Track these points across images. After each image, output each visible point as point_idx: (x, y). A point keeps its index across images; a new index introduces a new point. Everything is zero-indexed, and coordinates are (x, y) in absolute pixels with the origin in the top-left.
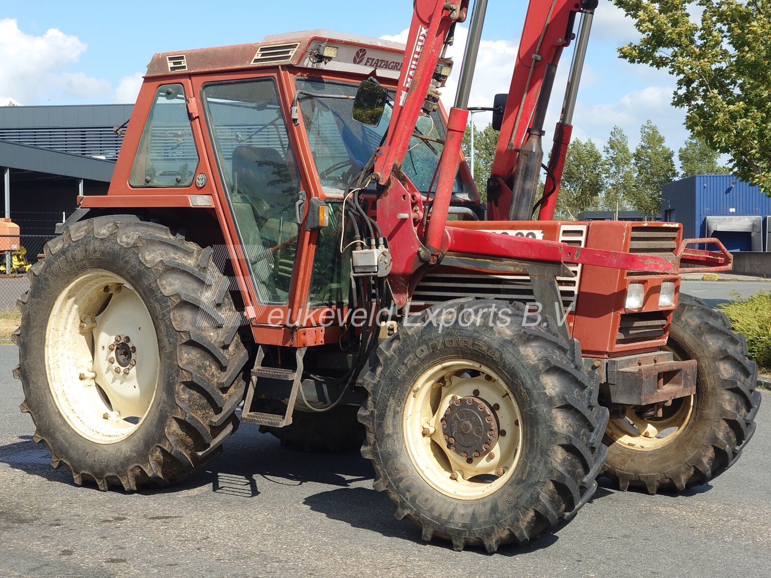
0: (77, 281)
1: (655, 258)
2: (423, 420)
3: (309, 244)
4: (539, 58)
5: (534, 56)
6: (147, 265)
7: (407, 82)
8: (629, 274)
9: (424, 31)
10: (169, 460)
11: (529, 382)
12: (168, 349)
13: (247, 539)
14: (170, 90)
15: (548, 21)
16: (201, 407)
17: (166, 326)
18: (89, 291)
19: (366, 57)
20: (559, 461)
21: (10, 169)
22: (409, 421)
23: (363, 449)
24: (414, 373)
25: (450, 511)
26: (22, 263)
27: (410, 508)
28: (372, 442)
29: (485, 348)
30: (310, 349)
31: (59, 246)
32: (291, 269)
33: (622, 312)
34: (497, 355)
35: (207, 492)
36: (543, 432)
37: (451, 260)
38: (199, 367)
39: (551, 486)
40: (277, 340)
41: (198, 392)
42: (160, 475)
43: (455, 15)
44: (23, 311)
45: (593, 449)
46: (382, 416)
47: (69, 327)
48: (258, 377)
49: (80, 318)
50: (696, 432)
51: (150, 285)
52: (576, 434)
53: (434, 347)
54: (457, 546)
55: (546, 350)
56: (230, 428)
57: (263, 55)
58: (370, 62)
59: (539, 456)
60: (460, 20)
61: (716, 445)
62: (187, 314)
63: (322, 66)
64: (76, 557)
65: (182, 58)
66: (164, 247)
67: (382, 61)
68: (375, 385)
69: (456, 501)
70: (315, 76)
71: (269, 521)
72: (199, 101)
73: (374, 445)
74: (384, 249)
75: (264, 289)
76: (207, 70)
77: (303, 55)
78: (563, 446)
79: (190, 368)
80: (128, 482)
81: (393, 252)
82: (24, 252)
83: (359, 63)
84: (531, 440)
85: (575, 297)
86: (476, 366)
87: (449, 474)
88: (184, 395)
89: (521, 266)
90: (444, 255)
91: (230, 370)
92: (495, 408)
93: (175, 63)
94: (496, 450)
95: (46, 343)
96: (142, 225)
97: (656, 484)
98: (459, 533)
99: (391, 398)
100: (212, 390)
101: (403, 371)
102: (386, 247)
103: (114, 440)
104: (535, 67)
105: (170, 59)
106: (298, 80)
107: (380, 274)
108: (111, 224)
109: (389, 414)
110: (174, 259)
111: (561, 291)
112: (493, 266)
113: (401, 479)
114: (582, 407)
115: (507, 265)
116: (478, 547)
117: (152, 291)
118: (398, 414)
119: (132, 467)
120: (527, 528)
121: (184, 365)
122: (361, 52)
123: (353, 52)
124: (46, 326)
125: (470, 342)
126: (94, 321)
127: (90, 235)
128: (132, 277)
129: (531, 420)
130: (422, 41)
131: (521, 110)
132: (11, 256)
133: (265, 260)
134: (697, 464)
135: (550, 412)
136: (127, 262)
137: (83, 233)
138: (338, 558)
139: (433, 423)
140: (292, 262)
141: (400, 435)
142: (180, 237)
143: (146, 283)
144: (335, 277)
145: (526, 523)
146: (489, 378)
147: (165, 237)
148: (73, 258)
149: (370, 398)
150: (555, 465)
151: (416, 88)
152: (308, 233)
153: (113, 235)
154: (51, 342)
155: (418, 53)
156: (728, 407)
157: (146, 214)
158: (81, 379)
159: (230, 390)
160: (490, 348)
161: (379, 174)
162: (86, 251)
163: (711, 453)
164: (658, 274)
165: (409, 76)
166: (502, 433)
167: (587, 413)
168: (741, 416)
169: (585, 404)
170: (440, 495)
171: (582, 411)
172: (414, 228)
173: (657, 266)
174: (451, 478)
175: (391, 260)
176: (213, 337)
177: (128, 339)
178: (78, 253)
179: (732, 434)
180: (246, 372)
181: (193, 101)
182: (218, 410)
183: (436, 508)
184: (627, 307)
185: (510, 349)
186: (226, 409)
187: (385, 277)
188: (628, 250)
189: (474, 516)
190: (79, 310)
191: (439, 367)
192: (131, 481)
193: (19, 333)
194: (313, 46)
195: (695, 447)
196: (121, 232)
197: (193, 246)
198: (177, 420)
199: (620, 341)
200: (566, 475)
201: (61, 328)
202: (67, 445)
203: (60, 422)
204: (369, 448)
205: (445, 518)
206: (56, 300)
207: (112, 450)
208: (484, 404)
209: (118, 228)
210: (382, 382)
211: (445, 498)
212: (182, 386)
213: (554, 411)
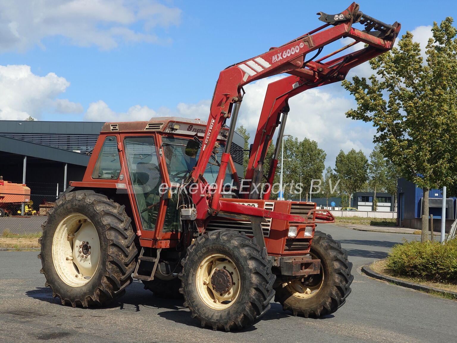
0: (67, 217)
1: (298, 216)
2: (204, 278)
3: (164, 205)
4: (265, 131)
5: (263, 130)
6: (97, 212)
7: (206, 141)
8: (290, 223)
9: (214, 121)
10: (102, 294)
11: (243, 263)
12: (104, 247)
13: (131, 324)
14: (111, 139)
15: (269, 116)
16: (117, 272)
17: (104, 237)
18: (73, 222)
19: (193, 128)
20: (253, 294)
21: (27, 157)
22: (198, 278)
23: (180, 289)
24: (201, 259)
25: (212, 314)
26: (31, 209)
27: (197, 313)
28: (183, 286)
29: (227, 249)
30: (163, 249)
31: (61, 203)
32: (157, 215)
33: (287, 238)
34: (232, 252)
35: (118, 310)
36: (247, 283)
37: (221, 214)
38: (116, 255)
39: (250, 304)
40: (149, 245)
41: (115, 265)
42: (99, 301)
43: (226, 116)
44: (44, 229)
45: (268, 291)
46: (188, 276)
47: (63, 237)
48: (141, 260)
49: (68, 234)
50: (324, 291)
51: (98, 220)
52: (260, 284)
53: (208, 248)
54: (214, 329)
55: (250, 251)
56: (129, 282)
57: (149, 127)
58: (195, 130)
59: (246, 292)
60: (228, 117)
61: (332, 297)
62: (113, 233)
63: (173, 132)
64: (63, 326)
65: (117, 125)
66: (104, 204)
67: (200, 130)
68: (186, 263)
69: (214, 311)
70: (171, 136)
71: (142, 319)
72: (123, 144)
73: (184, 287)
74: (194, 209)
75: (145, 224)
76: (126, 131)
77: (165, 128)
78: (255, 288)
79: (113, 255)
80: (85, 303)
81: (198, 210)
82: (32, 204)
83: (190, 131)
84: (243, 285)
85: (269, 231)
86: (224, 256)
87: (213, 300)
88: (110, 266)
89: (248, 218)
90: (218, 212)
91: (129, 257)
92: (231, 274)
93: (113, 127)
94: (232, 291)
95: (53, 244)
96: (96, 195)
97: (308, 313)
98: (215, 323)
99: (191, 269)
100: (122, 265)
101: (196, 258)
102: (195, 208)
103: (80, 285)
104: (264, 135)
105: (112, 125)
106: (163, 138)
107: (192, 219)
108: (83, 194)
109: (191, 275)
110: (108, 209)
111: (263, 229)
112: (237, 217)
113: (194, 302)
114: (264, 274)
115: (243, 217)
116: (222, 329)
117: (99, 222)
118: (194, 275)
119: (87, 297)
120: (241, 321)
121: (110, 254)
122: (191, 126)
123: (187, 126)
124: (53, 236)
125: (222, 247)
126: (73, 235)
127: (74, 198)
128: (91, 217)
129: (243, 278)
130: (212, 125)
131: (257, 153)
132: (25, 205)
133: (147, 212)
134: (324, 305)
135: (250, 275)
136: (89, 210)
137: (71, 197)
138: (166, 331)
139: (208, 280)
140: (157, 212)
141: (194, 284)
142: (111, 200)
143: (96, 219)
144: (175, 220)
145: (240, 319)
146: (229, 262)
147: (105, 200)
148: (67, 208)
149: (183, 269)
150: (252, 296)
151: (209, 144)
152: (164, 201)
153: (84, 198)
154: (55, 243)
155: (211, 130)
156: (337, 281)
157: (98, 190)
158: (67, 260)
159: (129, 265)
160: (229, 249)
161: (194, 178)
162: (72, 205)
163: (330, 300)
164: (304, 223)
165: (207, 139)
166: (234, 284)
167: (265, 276)
168: (343, 285)
169: (265, 272)
170: (209, 308)
171: (263, 275)
172: (206, 200)
173: (299, 220)
174: (214, 302)
175: (197, 214)
176: (123, 242)
177: (88, 243)
178: (69, 206)
179: (339, 292)
180: (136, 258)
181: (120, 144)
182: (124, 274)
183: (207, 313)
184: (289, 236)
185: (237, 250)
186: (127, 273)
187: (194, 220)
188: (290, 213)
189: (221, 316)
190: (68, 230)
191: (210, 257)
192: (86, 303)
193: (41, 239)
194: (170, 124)
195: (324, 297)
196: (87, 197)
197: (117, 204)
198: (106, 277)
199: (286, 250)
200: (256, 300)
201: (60, 238)
202: (59, 287)
203: (57, 277)
204: (182, 289)
205: (210, 317)
206: (58, 225)
207: (78, 290)
208: (227, 272)
209: (86, 196)
210: (188, 262)
211: (211, 309)
212: (109, 263)
213: (252, 274)
